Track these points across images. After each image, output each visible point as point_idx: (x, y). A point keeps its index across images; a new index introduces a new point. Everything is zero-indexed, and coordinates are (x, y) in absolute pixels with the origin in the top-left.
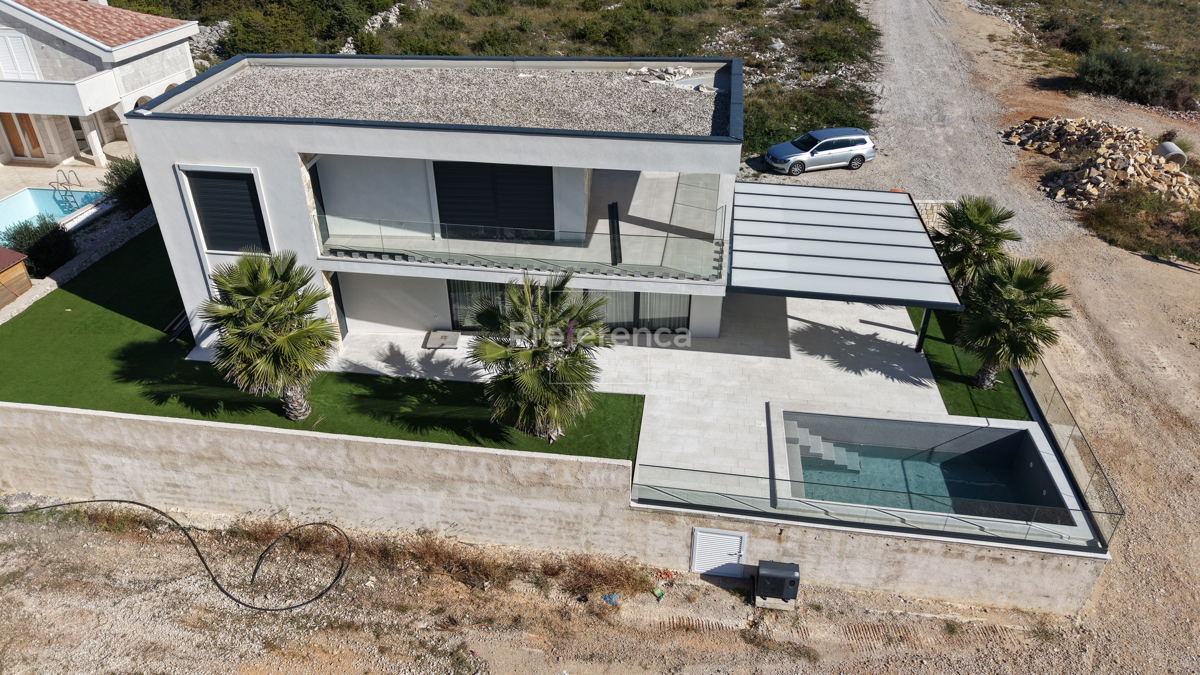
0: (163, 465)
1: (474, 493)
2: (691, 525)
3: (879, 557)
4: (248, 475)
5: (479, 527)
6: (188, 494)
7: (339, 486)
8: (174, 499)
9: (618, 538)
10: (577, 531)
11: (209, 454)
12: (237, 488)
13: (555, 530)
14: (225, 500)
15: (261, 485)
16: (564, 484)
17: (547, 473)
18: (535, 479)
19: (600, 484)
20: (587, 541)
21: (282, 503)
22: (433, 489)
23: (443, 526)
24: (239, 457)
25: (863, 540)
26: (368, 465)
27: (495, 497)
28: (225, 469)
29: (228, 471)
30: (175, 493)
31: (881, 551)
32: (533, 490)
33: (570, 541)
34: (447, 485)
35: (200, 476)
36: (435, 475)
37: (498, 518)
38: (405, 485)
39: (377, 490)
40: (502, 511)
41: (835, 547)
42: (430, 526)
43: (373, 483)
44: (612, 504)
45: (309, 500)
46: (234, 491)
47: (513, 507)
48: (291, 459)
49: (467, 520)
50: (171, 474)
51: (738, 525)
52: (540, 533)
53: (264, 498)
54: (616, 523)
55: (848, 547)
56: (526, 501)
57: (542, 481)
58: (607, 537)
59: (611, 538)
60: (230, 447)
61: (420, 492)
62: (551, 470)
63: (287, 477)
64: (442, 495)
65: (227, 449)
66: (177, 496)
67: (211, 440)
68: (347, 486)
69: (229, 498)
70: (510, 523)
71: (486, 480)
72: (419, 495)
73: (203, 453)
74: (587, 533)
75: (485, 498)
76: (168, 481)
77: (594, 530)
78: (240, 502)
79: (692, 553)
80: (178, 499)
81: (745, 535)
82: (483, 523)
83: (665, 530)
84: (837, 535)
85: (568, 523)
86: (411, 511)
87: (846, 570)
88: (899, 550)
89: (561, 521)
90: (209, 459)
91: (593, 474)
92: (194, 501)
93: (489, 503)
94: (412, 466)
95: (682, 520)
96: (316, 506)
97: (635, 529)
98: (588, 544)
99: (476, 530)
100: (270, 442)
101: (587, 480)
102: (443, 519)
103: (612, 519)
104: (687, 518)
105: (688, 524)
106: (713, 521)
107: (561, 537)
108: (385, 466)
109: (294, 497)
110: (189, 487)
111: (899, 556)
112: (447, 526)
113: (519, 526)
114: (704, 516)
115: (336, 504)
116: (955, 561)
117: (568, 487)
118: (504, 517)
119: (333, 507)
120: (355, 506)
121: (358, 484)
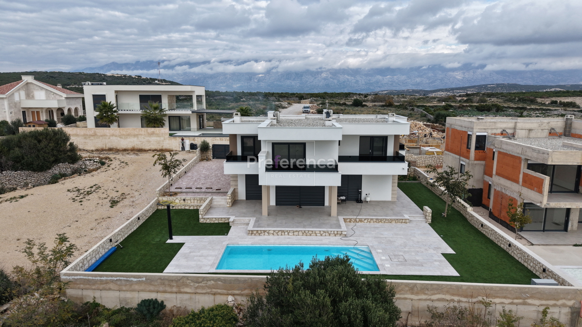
0: (84, 138)
1: (142, 137)
4: (100, 138)
7: (117, 139)
10: (160, 143)
11: (94, 134)
14: (95, 145)
15: (102, 140)
16: (157, 133)
17: (154, 131)
19: (163, 132)
20: (162, 146)
21: (106, 144)
24: (99, 134)
26: (123, 133)
28: (96, 137)
30: (85, 145)
32: (152, 135)
33: (159, 146)
35: (91, 140)
36: (135, 134)
38: (129, 137)
39: (124, 139)
42: (133, 145)
43: (123, 137)
44: (165, 137)
46: (97, 142)
47: (148, 140)
48: (109, 133)
49: (140, 144)
50: (85, 140)
52: (153, 145)
53: (102, 143)
56: (151, 138)
58: (165, 144)
63: (107, 138)
64: (136, 138)
67: (94, 131)
68: (119, 139)
70: (148, 143)
71: (144, 134)
72: (132, 139)
73: (92, 134)
76: (84, 142)
77: (163, 143)
78: (98, 145)
82: (143, 144)
83: (175, 141)
86: (130, 142)
88: (213, 140)
89: (157, 142)
92: (88, 146)
93: (144, 139)
94: (131, 132)
96: (113, 144)
97: (170, 142)
100: (106, 130)
103: (166, 140)
104: (178, 138)
108: (126, 133)
109: (108, 142)
110: (88, 143)
112: (137, 145)
115: (116, 142)
120: (120, 143)
121: (121, 138)
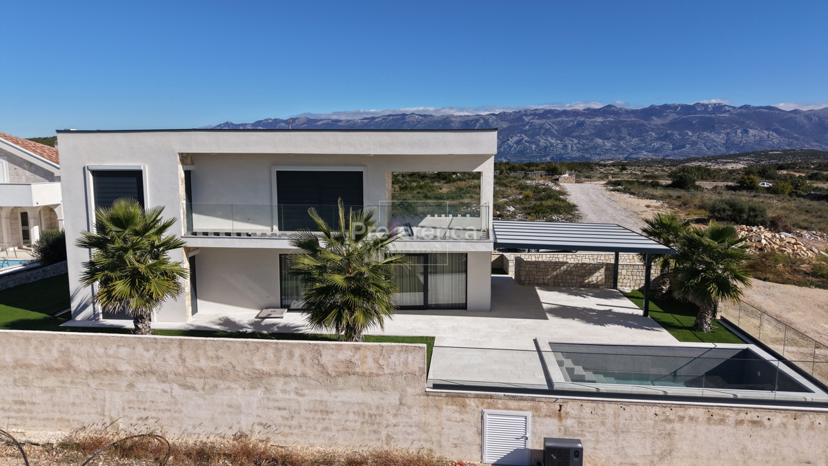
0: (15, 380)
1: (288, 388)
2: (481, 408)
3: (651, 430)
4: (89, 386)
5: (290, 427)
6: (31, 412)
7: (169, 391)
8: (17, 418)
9: (414, 429)
10: (379, 424)
11: (59, 365)
12: (77, 401)
13: (358, 425)
14: (64, 416)
15: (98, 396)
16: (367, 372)
17: (353, 360)
18: (342, 369)
19: (399, 369)
20: (388, 436)
21: (114, 415)
22: (252, 388)
23: (257, 428)
24: (83, 365)
25: (634, 410)
26: (197, 364)
27: (306, 392)
28: (70, 380)
29: (72, 382)
30: (19, 411)
31: (651, 422)
32: (340, 380)
33: (373, 437)
34: (264, 381)
35: (46, 390)
36: (255, 371)
37: (308, 415)
38: (228, 384)
39: (201, 392)
40: (311, 407)
41: (610, 421)
42: (245, 430)
43: (198, 383)
44: (410, 390)
45: (139, 408)
46: (74, 404)
47: (321, 401)
48: (129, 364)
49: (280, 420)
50: (20, 390)
51: (523, 404)
52: (345, 429)
53: (99, 410)
54: (414, 411)
55: (622, 421)
56: (334, 394)
57: (348, 370)
58: (405, 429)
59: (409, 430)
60: (78, 356)
61: (240, 391)
62: (357, 356)
63: (124, 384)
64: (259, 392)
65: (75, 358)
66: (21, 414)
67: (63, 349)
68: (177, 390)
69: (67, 413)
70: (319, 419)
71: (298, 373)
72: (239, 394)
73: (54, 364)
74: (388, 426)
75: (297, 393)
76: (16, 398)
77: (394, 422)
78: (77, 417)
79: (482, 440)
80: (23, 418)
81: (529, 414)
82: (294, 423)
83: (457, 416)
84: (610, 408)
85: (371, 416)
86: (230, 413)
87: (623, 448)
88: (668, 420)
89: (364, 414)
90: (58, 370)
91: (393, 358)
92: (35, 419)
93: (300, 399)
94: (235, 363)
95: (472, 403)
96: (144, 414)
97: (430, 417)
98: (389, 438)
99: (287, 430)
100: (114, 347)
101: (388, 365)
102: (258, 420)
103: (410, 408)
104: (476, 400)
105: (477, 407)
106: (500, 401)
107: (364, 433)
108: (211, 365)
109: (126, 406)
110: (34, 403)
111: (669, 427)
112: (261, 428)
113: (326, 423)
114: (491, 397)
115: (163, 411)
116: (719, 428)
117: (371, 375)
118: (313, 414)
119: (160, 415)
120: (181, 412)
121: (186, 386)
